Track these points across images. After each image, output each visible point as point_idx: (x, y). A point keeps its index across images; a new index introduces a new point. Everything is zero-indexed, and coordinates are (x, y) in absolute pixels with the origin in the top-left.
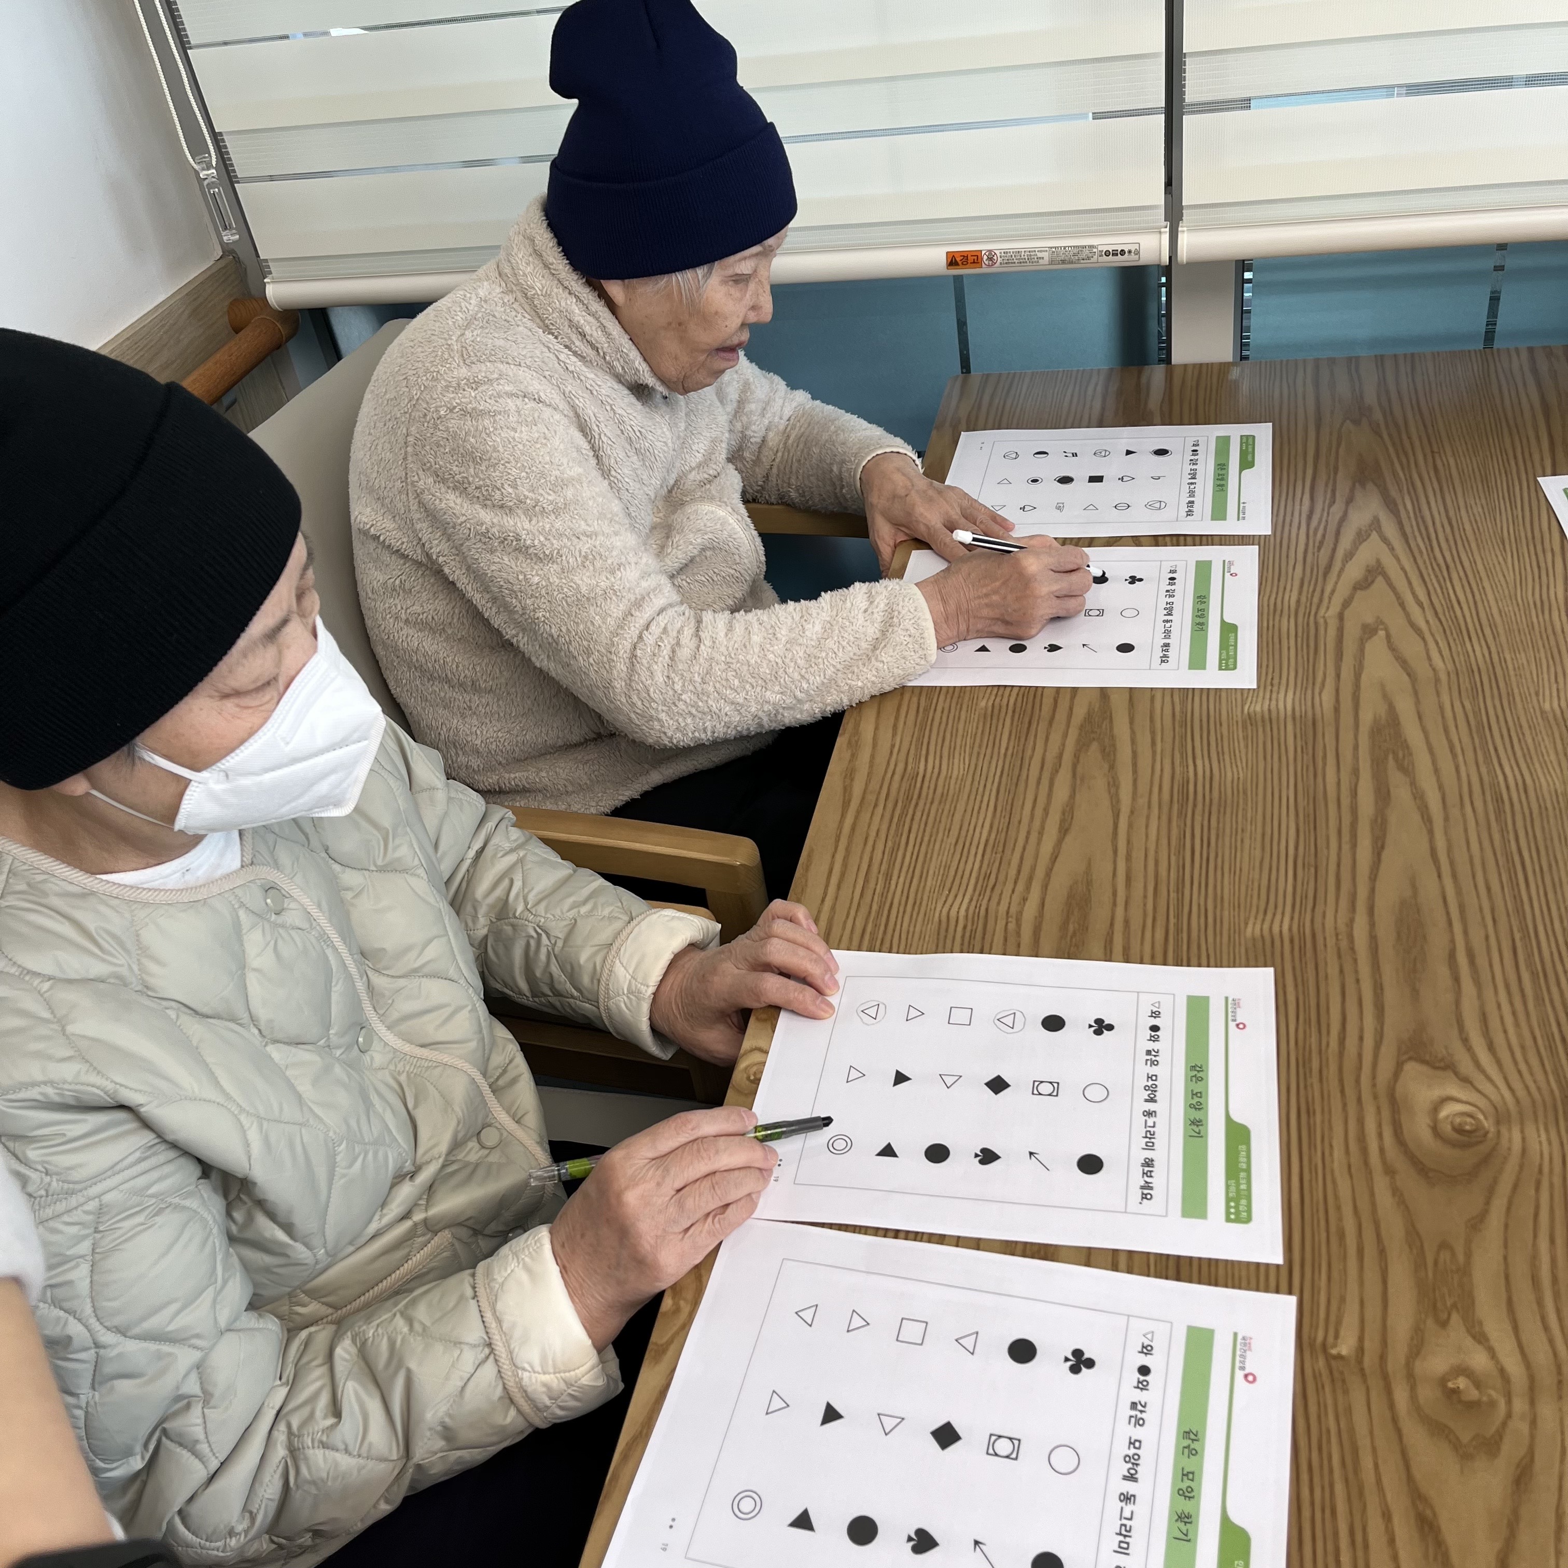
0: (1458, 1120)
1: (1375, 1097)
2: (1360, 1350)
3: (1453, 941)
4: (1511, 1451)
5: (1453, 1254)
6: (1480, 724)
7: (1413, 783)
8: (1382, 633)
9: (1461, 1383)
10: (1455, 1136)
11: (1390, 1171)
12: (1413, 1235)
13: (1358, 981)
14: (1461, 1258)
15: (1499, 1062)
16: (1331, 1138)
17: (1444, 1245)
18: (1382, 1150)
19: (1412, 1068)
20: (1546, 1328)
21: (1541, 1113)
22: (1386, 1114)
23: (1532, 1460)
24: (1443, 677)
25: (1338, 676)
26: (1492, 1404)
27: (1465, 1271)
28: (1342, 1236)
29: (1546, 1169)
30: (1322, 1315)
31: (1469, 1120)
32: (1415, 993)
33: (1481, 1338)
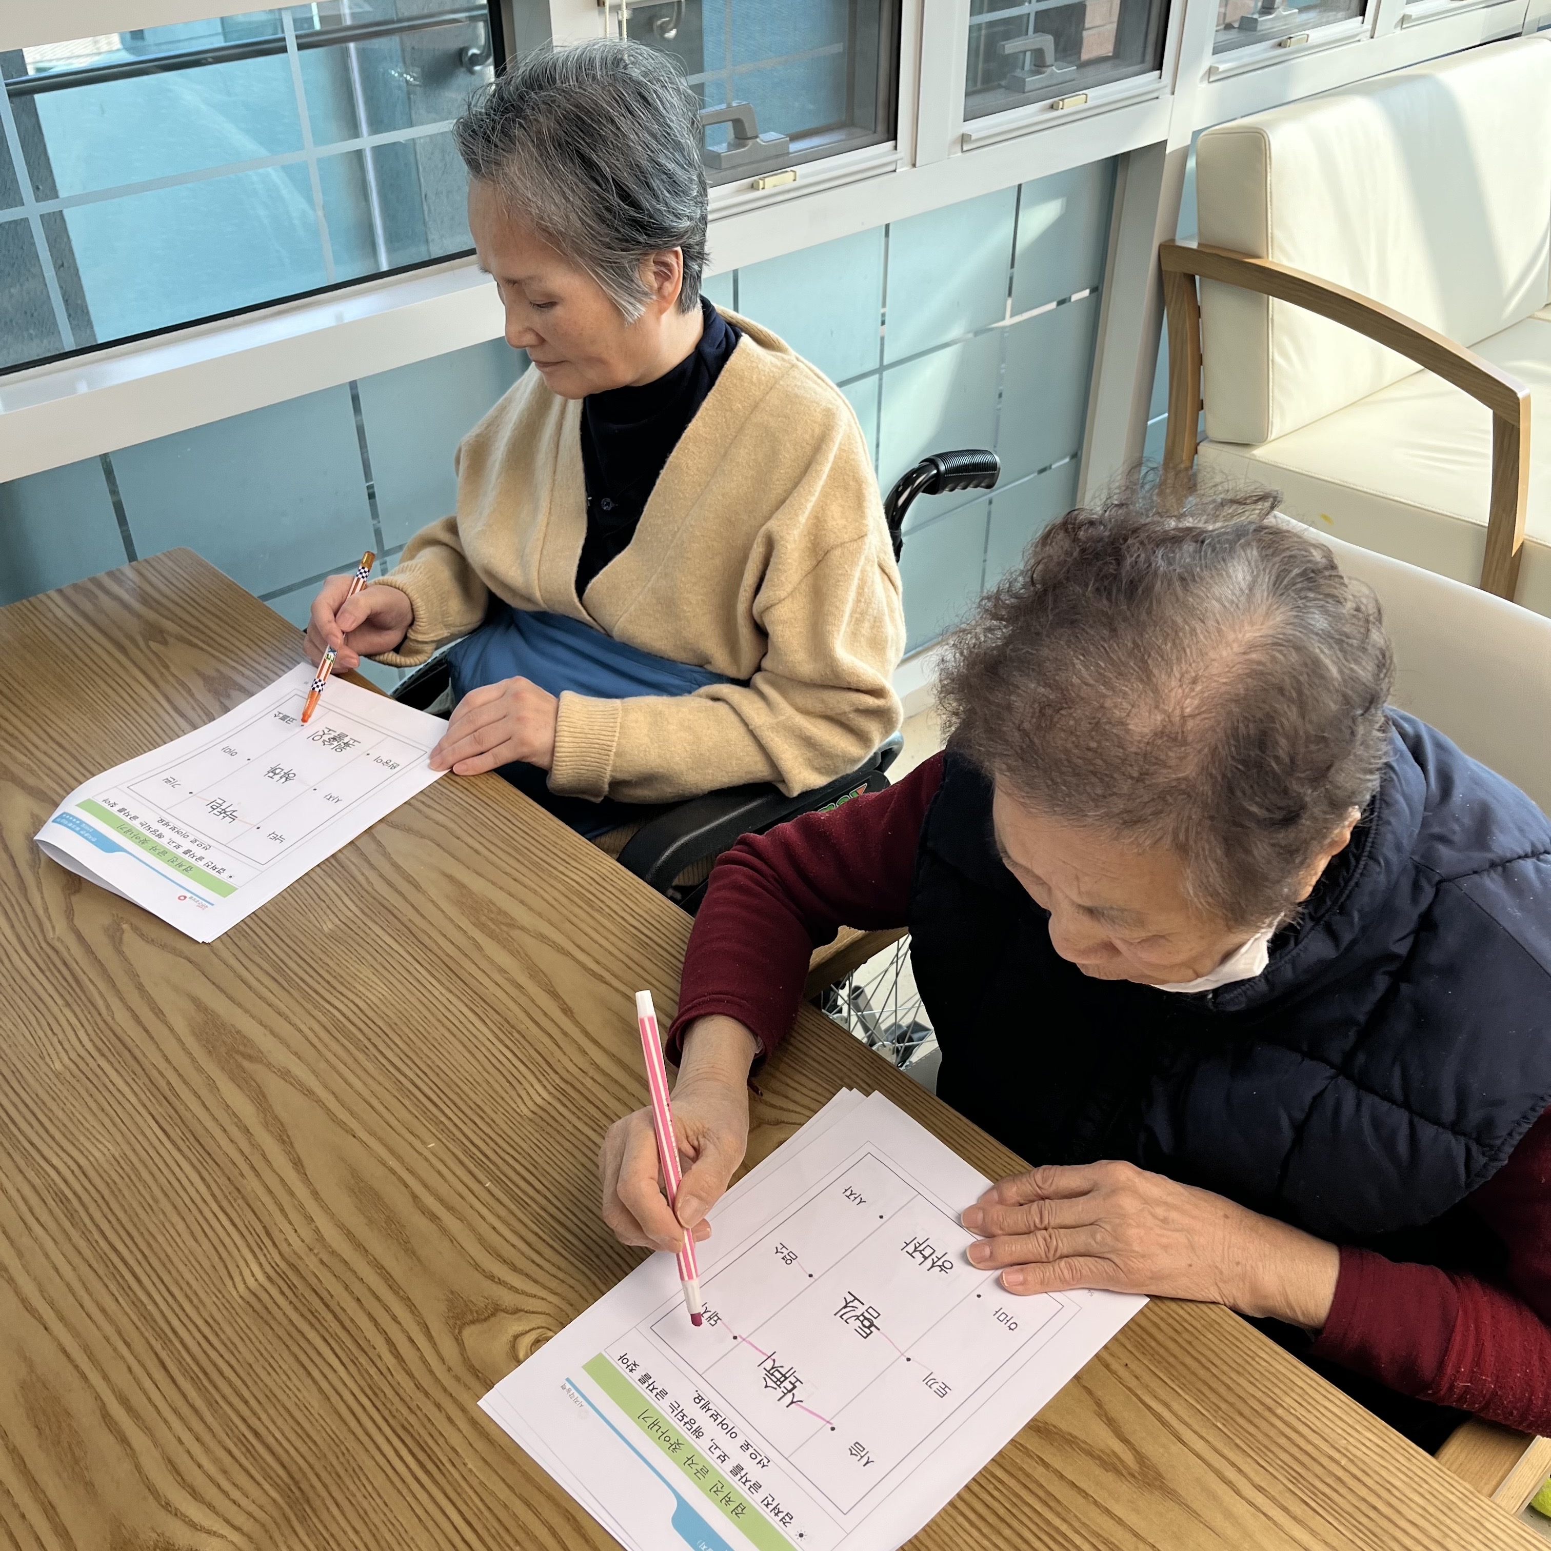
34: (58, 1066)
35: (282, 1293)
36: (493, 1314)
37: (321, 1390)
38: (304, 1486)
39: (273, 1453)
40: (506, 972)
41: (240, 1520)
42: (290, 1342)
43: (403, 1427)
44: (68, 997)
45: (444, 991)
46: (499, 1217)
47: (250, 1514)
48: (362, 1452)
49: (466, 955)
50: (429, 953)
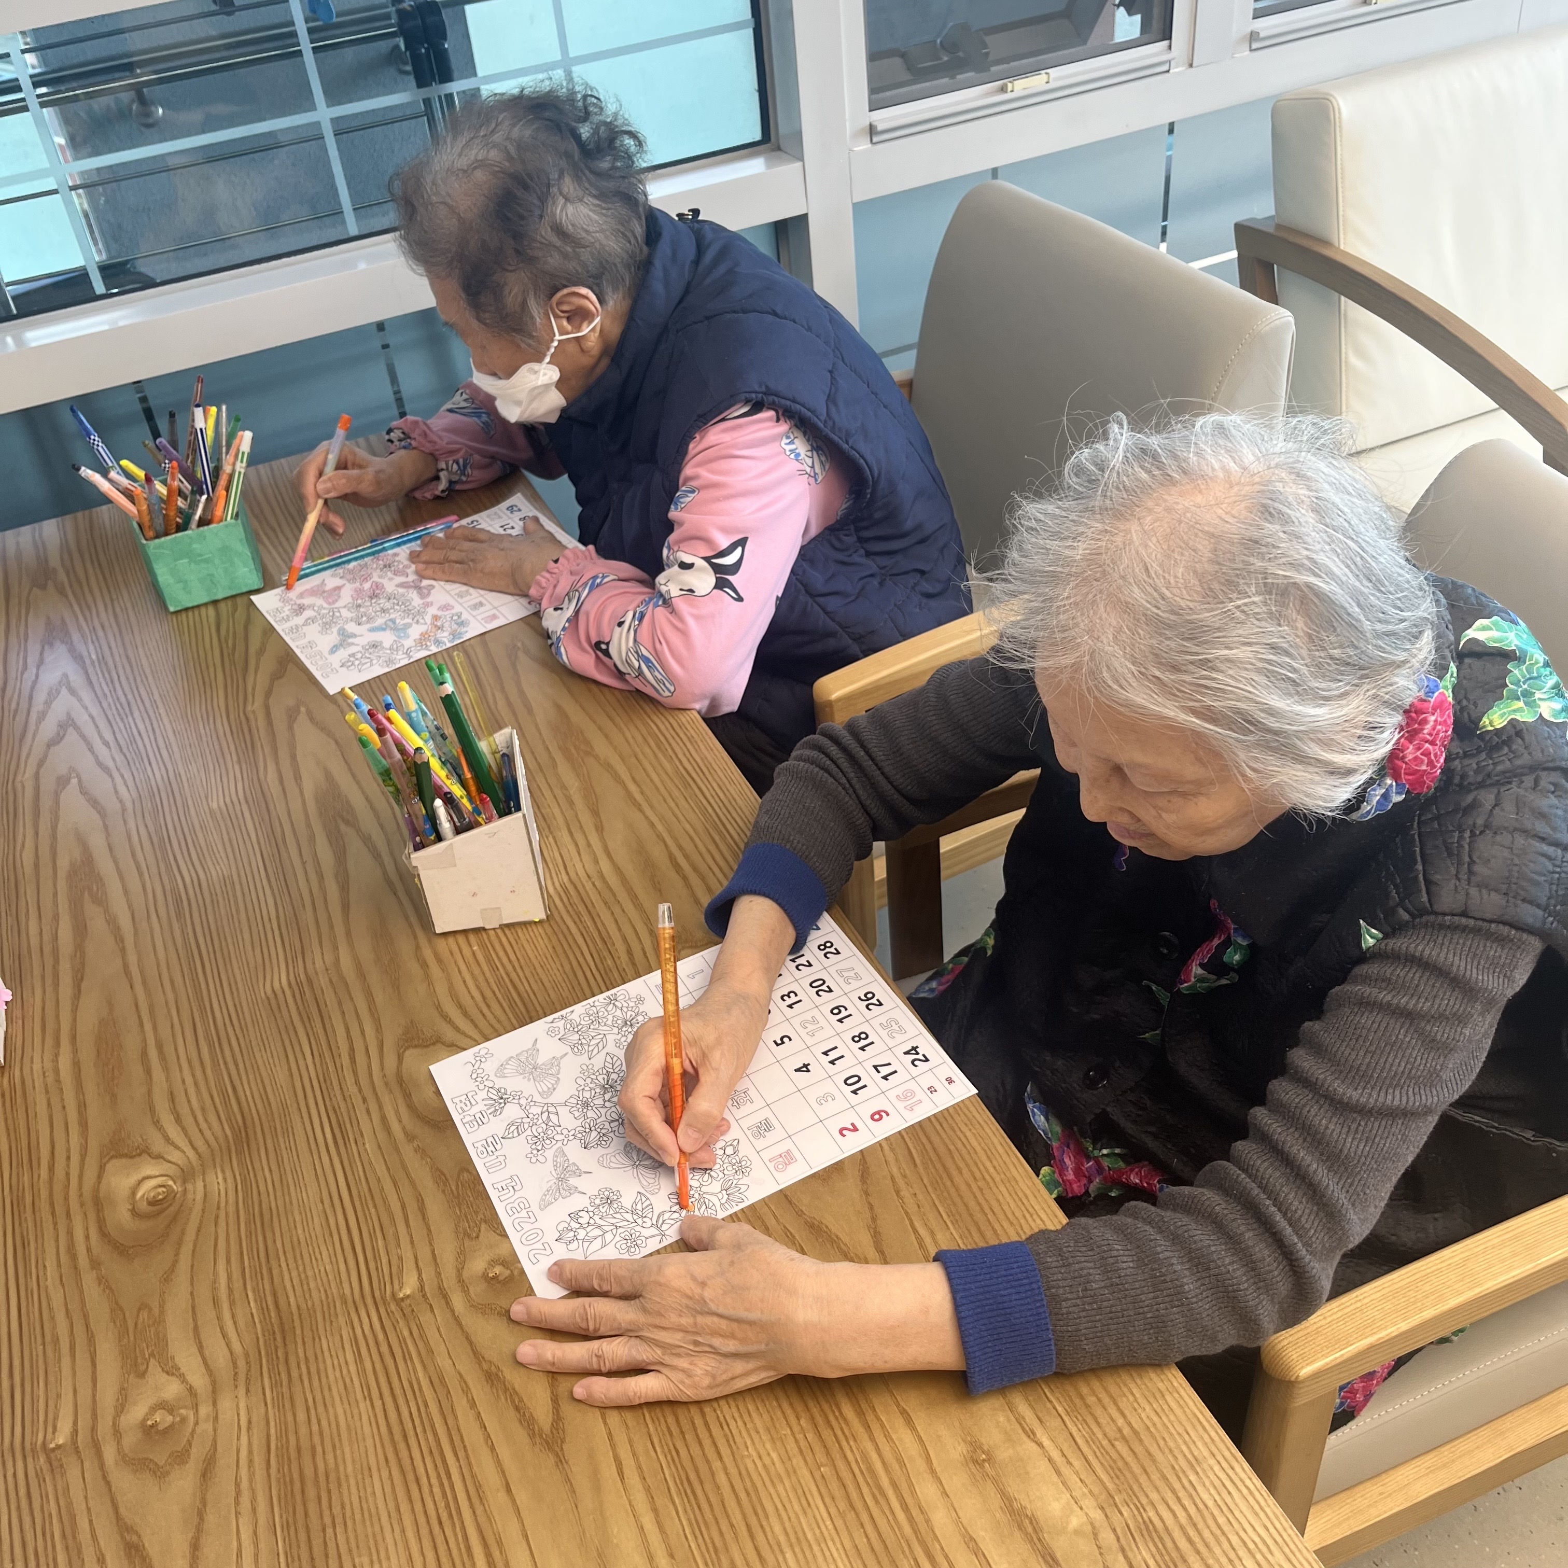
0: (152, 1194)
1: (82, 1205)
2: (75, 1432)
3: (144, 1040)
4: (197, 1453)
5: (150, 1310)
6: (161, 839)
7: (106, 911)
8: (74, 781)
9: (157, 1417)
10: (151, 1208)
11: (95, 1264)
12: (117, 1309)
13: (64, 1107)
14: (156, 1311)
15: (184, 1129)
16: (44, 1260)
17: (143, 1306)
18: (89, 1250)
19: (113, 1166)
20: (224, 1336)
21: (218, 1160)
22: (92, 1216)
23: (215, 1450)
24: (129, 805)
25: (37, 834)
26: (184, 1420)
27: (160, 1321)
28: (56, 1341)
29: (223, 1204)
30: (42, 1418)
31: (161, 1190)
32: (114, 1097)
33: (172, 1371)
34: (215, 806)
35: (294, 996)
36: (434, 1044)
37: (290, 1069)
38: (251, 1133)
39: (239, 1103)
41: (200, 1143)
42: (283, 1032)
43: (334, 1109)
46: (472, 974)
47: (207, 1142)
48: (298, 1119)
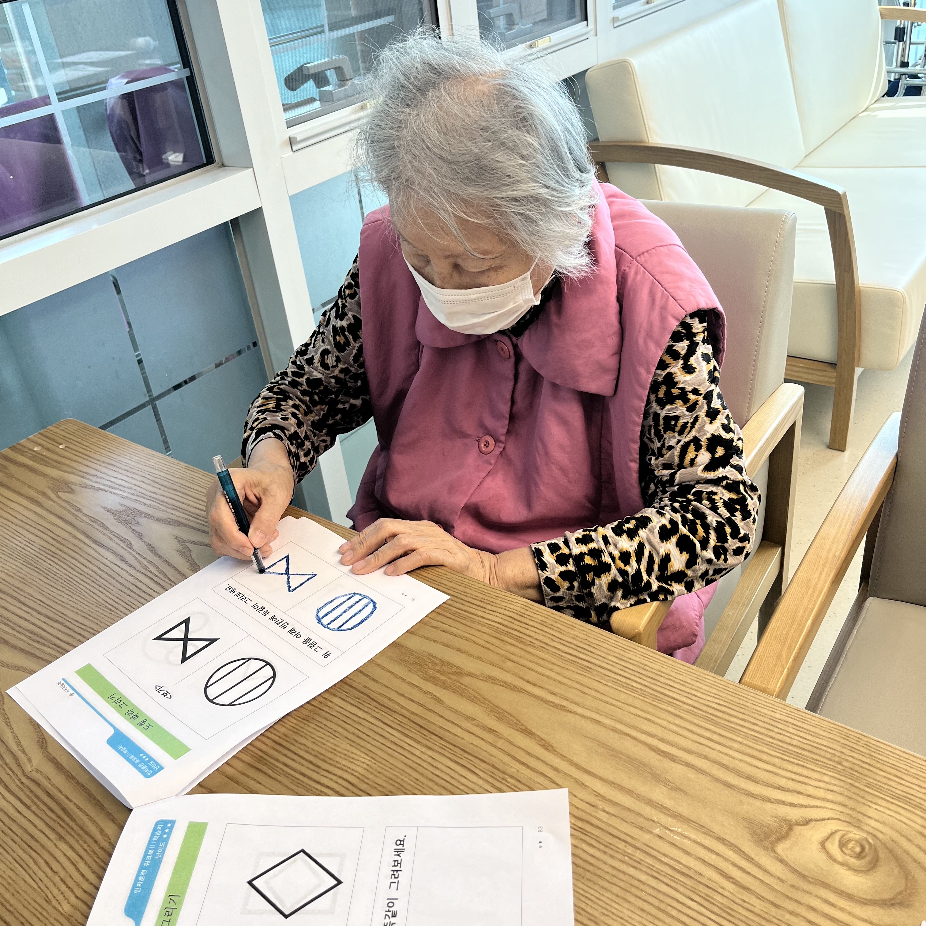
40: (474, 719)
44: (59, 830)
45: (423, 749)
49: (430, 710)
50: (395, 715)
